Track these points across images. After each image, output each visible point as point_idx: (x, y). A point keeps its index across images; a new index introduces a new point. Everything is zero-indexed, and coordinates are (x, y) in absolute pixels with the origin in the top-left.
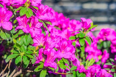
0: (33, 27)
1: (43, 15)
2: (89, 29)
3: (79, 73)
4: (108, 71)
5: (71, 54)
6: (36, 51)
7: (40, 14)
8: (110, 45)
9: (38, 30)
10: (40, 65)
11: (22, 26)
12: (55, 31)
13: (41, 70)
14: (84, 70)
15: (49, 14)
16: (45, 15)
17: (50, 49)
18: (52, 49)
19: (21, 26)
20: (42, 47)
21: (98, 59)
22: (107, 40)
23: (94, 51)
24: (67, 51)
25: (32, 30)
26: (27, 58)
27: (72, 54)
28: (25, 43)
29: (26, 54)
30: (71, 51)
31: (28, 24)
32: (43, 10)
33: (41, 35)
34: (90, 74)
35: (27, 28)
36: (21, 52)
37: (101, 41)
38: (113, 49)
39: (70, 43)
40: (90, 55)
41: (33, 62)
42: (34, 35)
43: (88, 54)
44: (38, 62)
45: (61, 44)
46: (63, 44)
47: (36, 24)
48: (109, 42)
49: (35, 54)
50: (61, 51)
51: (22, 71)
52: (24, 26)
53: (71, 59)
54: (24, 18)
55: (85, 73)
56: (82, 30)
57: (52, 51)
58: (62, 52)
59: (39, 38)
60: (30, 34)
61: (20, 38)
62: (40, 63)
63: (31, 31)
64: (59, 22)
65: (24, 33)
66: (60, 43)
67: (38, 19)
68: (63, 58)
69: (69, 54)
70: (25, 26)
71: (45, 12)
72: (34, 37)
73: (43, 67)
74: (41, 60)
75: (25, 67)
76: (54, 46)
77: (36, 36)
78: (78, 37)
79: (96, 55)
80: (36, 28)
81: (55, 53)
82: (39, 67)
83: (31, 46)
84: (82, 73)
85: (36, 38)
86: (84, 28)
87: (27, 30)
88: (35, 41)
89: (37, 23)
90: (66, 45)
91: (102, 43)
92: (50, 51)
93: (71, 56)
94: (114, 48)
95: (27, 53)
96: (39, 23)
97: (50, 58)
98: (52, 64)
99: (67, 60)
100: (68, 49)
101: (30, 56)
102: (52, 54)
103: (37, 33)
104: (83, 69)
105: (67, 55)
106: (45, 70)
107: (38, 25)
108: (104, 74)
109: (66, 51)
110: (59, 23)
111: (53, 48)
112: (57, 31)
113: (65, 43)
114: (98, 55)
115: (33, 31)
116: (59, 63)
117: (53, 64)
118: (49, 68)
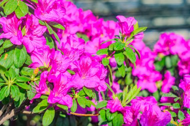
0: (29, 35)
1: (48, 12)
2: (132, 35)
3: (111, 112)
4: (169, 107)
5: (98, 80)
6: (36, 77)
7: (42, 11)
8: (177, 62)
9: (39, 39)
10: (43, 102)
11: (11, 33)
12: (74, 41)
13: (45, 110)
14: (120, 108)
15: (59, 10)
16: (52, 12)
17: (60, 71)
18: (64, 72)
19: (7, 32)
20: (46, 69)
21: (155, 87)
22: (171, 55)
23: (148, 74)
24: (92, 75)
25: (27, 40)
26: (18, 89)
27: (101, 80)
28: (16, 63)
29: (17, 82)
30: (98, 74)
31: (20, 29)
32: (47, 4)
33: (45, 48)
34: (131, 114)
35: (18, 36)
36: (8, 79)
37: (161, 55)
38: (183, 69)
39: (96, 61)
40: (142, 80)
41: (31, 95)
42: (31, 48)
43: (138, 80)
44: (39, 96)
45: (80, 62)
46: (83, 63)
47: (35, 29)
48: (175, 58)
49: (34, 82)
50: (80, 76)
51: (15, 113)
52: (13, 32)
53: (99, 88)
54: (13, 18)
55: (121, 113)
56: (121, 37)
57: (63, 76)
58: (83, 78)
59: (41, 54)
60: (24, 47)
61: (6, 55)
62: (42, 97)
63: (26, 42)
64: (86, 25)
65: (12, 45)
66: (78, 62)
67: (39, 20)
68: (84, 88)
69: (95, 80)
70: (16, 33)
71: (51, 7)
72: (31, 51)
73: (47, 105)
74: (43, 92)
75: (17, 106)
76: (68, 66)
77: (36, 50)
78: (112, 50)
79: (151, 80)
80: (35, 35)
81: (68, 78)
82: (40, 105)
83: (28, 68)
84: (117, 113)
85: (36, 54)
86: (124, 34)
87: (19, 39)
88: (34, 59)
89: (37, 26)
90: (89, 64)
91: (164, 59)
92: (60, 76)
93: (98, 83)
94: (184, 67)
95: (19, 81)
96: (40, 27)
97: (60, 89)
98: (63, 98)
99: (91, 91)
100: (94, 71)
101: (25, 86)
102: (63, 81)
103: (37, 44)
104: (116, 106)
105: (91, 82)
106: (52, 109)
107: (39, 31)
108: (155, 114)
109: (89, 75)
110: (84, 28)
111: (67, 70)
112: (77, 40)
113: (88, 60)
114: (156, 80)
115: (30, 41)
116: (77, 96)
117: (65, 99)
118: (58, 105)
